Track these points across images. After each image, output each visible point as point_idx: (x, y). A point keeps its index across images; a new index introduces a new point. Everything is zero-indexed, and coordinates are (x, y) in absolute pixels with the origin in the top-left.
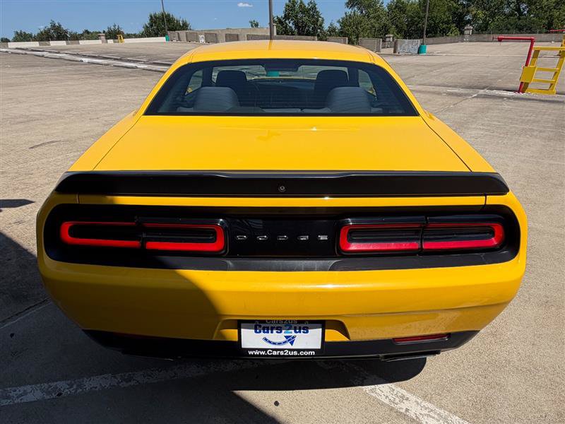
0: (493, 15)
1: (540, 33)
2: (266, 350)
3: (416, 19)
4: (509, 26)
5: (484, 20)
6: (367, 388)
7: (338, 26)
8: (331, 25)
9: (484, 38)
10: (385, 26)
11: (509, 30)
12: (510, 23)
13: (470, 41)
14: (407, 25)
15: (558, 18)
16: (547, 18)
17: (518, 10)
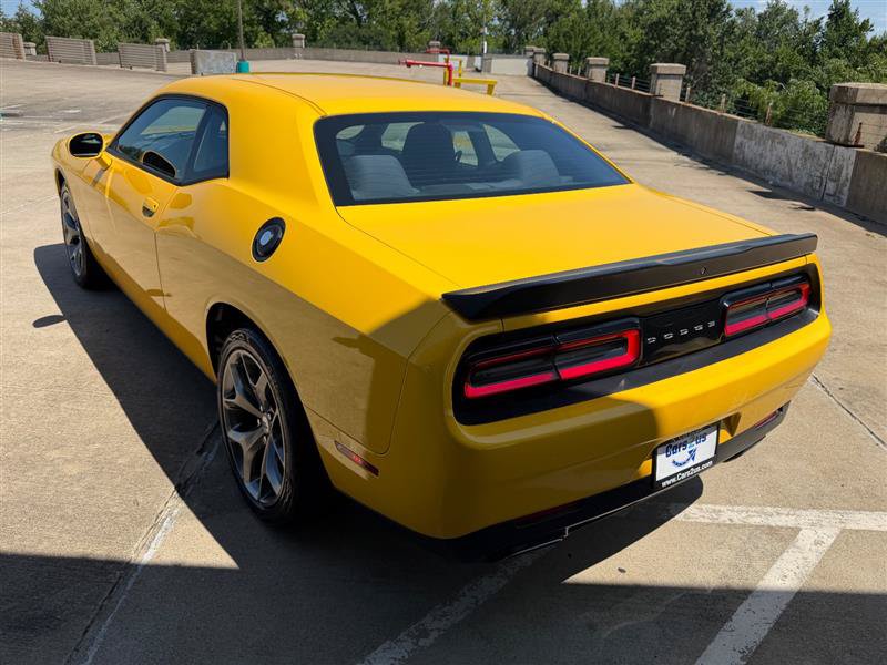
0: (320, 17)
1: (393, 50)
2: (675, 475)
3: (194, 12)
4: (348, 36)
5: (309, 24)
6: (680, 517)
7: (38, 14)
8: (20, 9)
9: (326, 54)
10: (138, 21)
11: (350, 42)
12: (349, 33)
13: (305, 58)
14: (181, 22)
15: (410, 29)
16: (396, 29)
17: (354, 12)
